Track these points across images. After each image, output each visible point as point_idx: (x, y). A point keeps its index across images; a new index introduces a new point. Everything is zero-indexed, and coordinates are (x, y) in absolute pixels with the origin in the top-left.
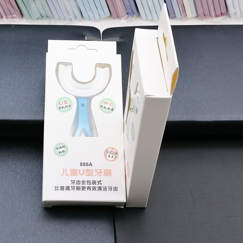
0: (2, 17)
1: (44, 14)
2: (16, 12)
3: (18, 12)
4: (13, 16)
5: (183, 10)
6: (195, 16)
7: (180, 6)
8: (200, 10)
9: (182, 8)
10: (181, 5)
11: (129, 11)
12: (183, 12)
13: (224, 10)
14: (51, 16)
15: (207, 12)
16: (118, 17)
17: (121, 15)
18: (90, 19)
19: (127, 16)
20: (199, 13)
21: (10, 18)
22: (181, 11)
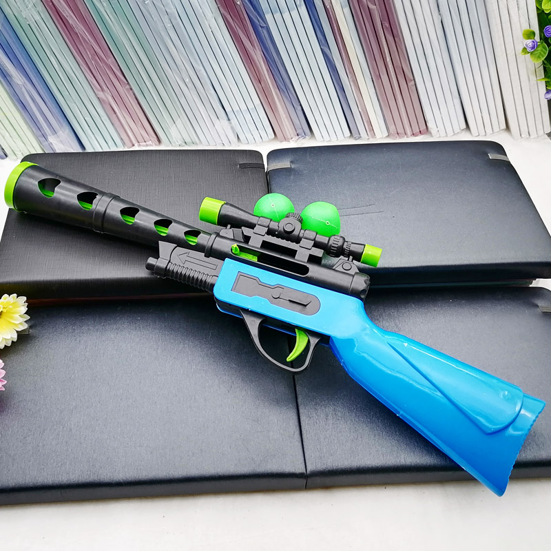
0: (133, 145)
1: (188, 140)
2: (151, 138)
3: (153, 137)
4: (148, 143)
5: (369, 128)
6: (385, 136)
7: (365, 124)
8: (392, 128)
9: (368, 126)
10: (367, 122)
11: (300, 131)
12: (370, 131)
13: (423, 127)
14: (198, 141)
15: (401, 130)
16: (286, 139)
17: (289, 137)
18: (248, 143)
19: (297, 137)
20: (391, 131)
21: (143, 146)
22: (368, 131)
